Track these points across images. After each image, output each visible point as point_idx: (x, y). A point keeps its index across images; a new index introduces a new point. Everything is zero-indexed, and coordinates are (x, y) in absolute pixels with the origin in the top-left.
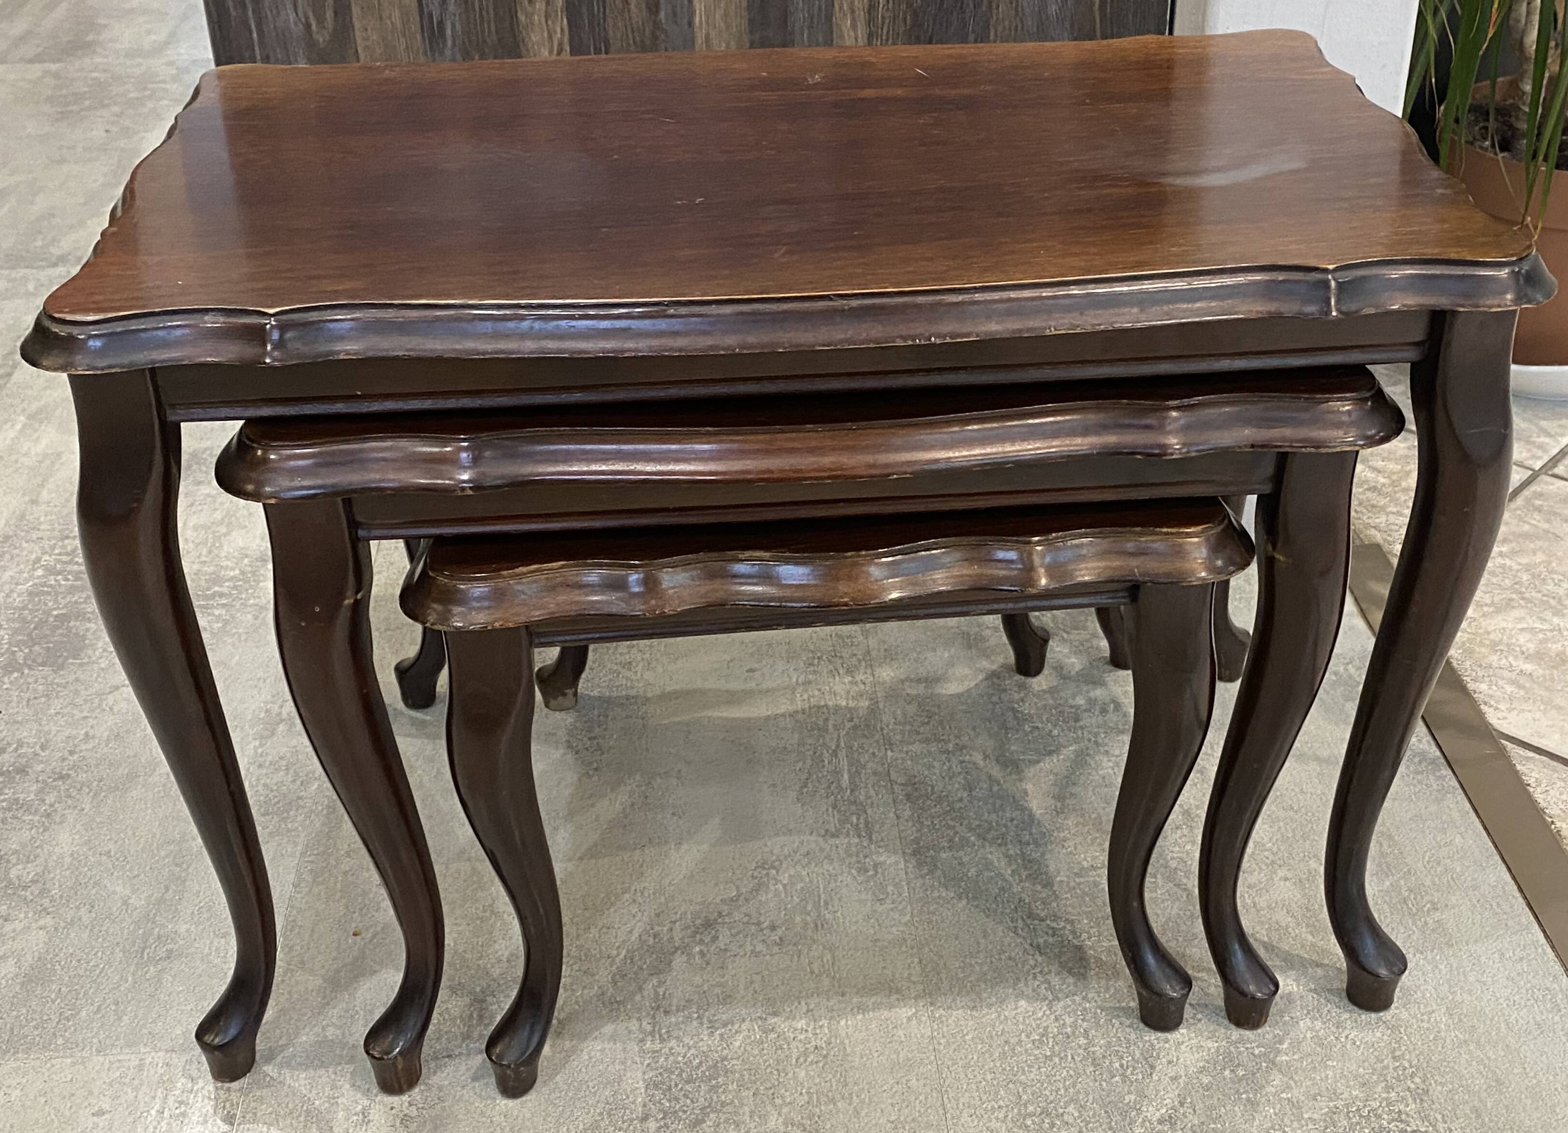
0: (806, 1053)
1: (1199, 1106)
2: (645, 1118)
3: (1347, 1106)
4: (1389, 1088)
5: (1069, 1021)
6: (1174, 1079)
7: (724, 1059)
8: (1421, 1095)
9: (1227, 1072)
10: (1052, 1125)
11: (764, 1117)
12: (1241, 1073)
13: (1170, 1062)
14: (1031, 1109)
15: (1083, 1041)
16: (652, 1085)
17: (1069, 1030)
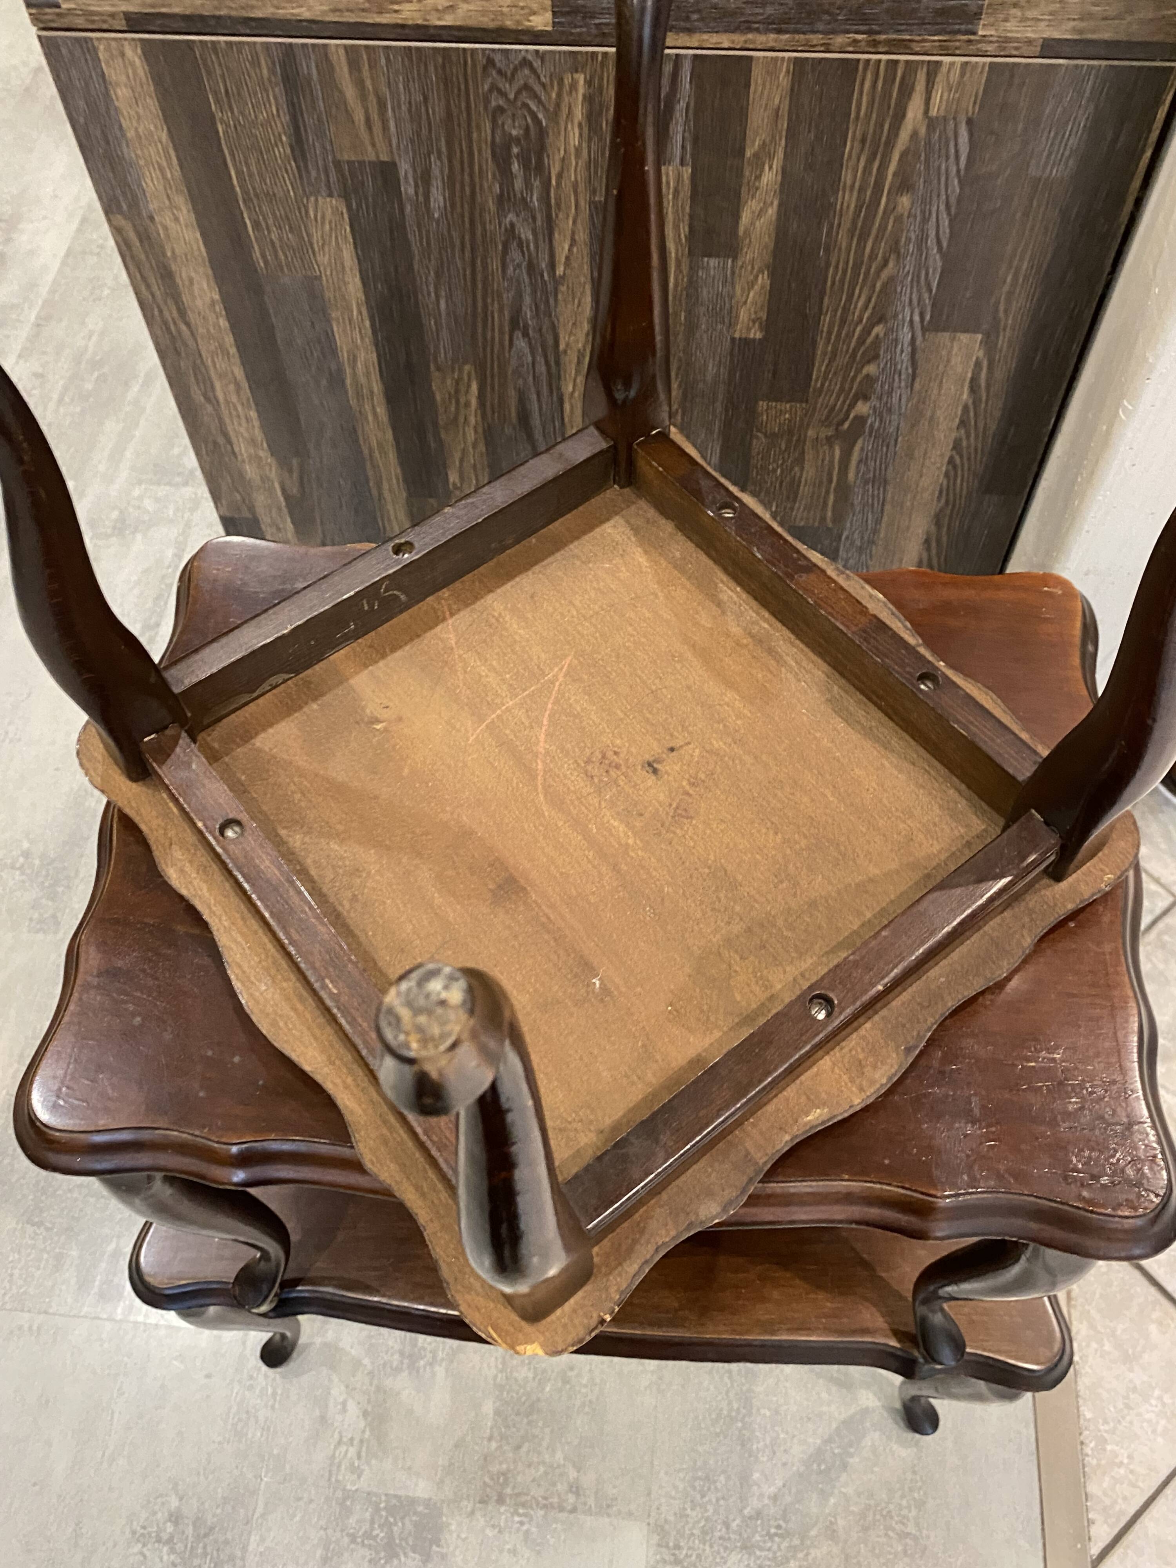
0: (583, 1405)
1: (794, 1490)
2: (490, 1439)
3: (877, 1505)
4: (903, 1497)
5: (735, 1406)
6: (785, 1464)
7: (539, 1400)
8: (920, 1505)
9: (815, 1466)
10: (709, 1489)
11: (554, 1451)
12: (823, 1467)
13: (785, 1451)
14: (700, 1474)
15: (740, 1424)
16: (497, 1413)
17: (734, 1414)
